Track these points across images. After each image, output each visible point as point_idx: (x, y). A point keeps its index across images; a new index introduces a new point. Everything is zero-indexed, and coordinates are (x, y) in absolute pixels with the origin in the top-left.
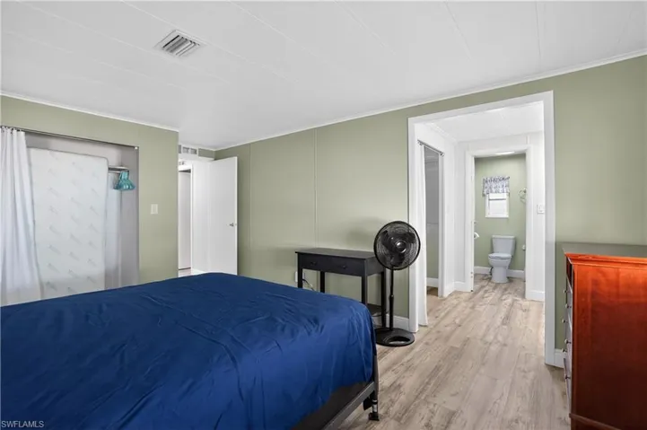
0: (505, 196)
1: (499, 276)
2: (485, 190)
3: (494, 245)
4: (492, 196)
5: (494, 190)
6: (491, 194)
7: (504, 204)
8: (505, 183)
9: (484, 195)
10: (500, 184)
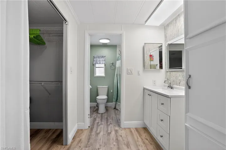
0: (103, 65)
1: (102, 109)
2: (94, 62)
3: (99, 91)
4: (97, 65)
5: (98, 62)
6: (97, 64)
7: (103, 70)
8: (103, 59)
9: (93, 65)
10: (101, 59)
